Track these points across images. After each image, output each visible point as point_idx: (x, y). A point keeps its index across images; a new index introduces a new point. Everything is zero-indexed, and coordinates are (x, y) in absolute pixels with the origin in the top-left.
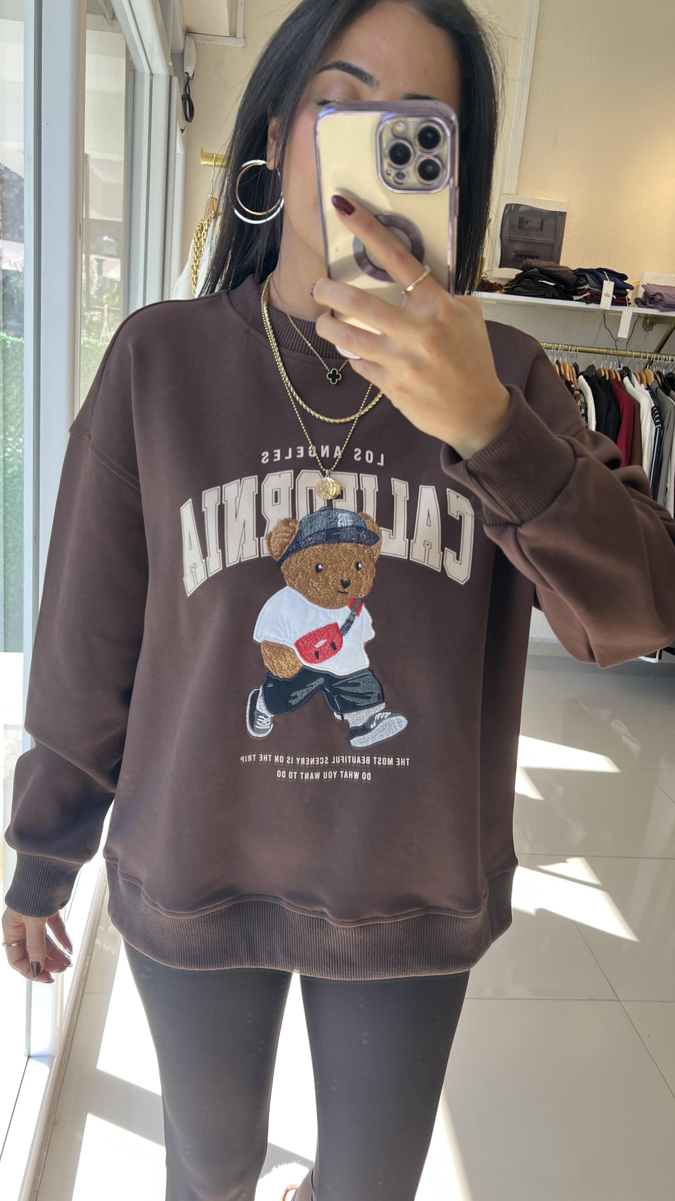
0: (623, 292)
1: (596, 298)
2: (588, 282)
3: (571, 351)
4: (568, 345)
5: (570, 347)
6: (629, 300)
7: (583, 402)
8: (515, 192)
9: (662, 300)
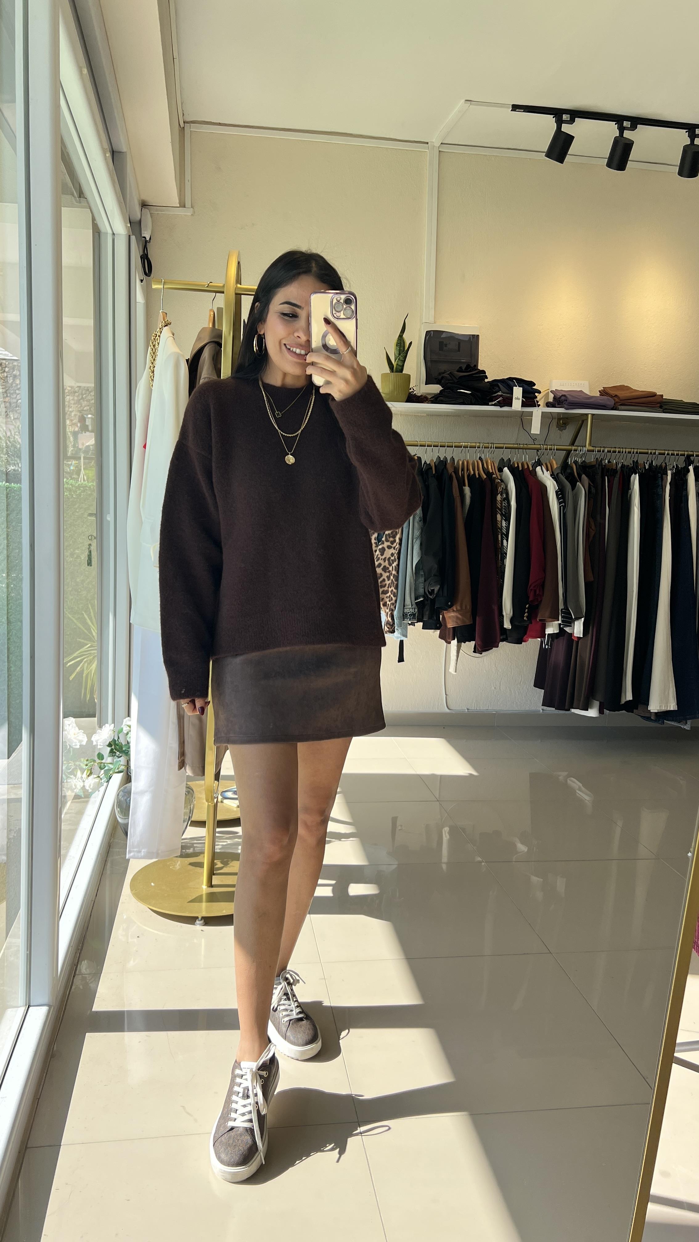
0: (532, 395)
1: (508, 402)
2: (500, 390)
3: (491, 448)
4: (488, 443)
5: (490, 445)
6: (538, 402)
7: (504, 488)
8: (433, 320)
9: (567, 401)
